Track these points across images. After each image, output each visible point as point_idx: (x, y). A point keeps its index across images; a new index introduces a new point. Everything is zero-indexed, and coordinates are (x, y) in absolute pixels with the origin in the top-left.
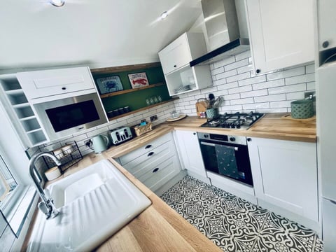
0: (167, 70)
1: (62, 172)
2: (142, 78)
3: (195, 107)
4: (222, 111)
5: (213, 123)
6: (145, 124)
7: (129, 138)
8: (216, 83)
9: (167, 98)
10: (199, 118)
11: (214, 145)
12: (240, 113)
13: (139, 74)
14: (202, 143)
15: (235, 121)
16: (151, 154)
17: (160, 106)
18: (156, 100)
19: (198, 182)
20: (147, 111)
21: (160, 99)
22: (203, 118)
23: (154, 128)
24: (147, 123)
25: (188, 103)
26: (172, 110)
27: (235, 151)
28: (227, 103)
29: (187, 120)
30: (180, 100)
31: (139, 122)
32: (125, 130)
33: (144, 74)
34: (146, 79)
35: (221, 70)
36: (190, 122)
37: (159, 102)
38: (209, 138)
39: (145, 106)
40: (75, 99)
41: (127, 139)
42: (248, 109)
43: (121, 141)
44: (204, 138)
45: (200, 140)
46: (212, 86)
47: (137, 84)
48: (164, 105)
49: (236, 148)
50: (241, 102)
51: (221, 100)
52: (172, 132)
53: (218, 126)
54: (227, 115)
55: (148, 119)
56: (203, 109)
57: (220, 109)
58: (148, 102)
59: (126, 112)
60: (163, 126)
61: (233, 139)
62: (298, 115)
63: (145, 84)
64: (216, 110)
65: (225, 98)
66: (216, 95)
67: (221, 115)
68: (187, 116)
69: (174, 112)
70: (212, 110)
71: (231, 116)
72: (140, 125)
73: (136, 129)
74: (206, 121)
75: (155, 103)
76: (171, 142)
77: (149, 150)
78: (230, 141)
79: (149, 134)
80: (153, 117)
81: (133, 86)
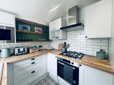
0: (51, 29)
2: (40, 30)
3: (58, 46)
4: (68, 50)
5: (65, 54)
6: (36, 48)
7: (25, 53)
8: (68, 39)
9: (48, 40)
10: (59, 50)
11: (63, 64)
12: (75, 52)
13: (39, 28)
14: (59, 62)
15: (73, 55)
16: (33, 63)
17: (44, 42)
18: (43, 39)
19: (53, 80)
21: (45, 39)
22: (60, 51)
23: (39, 51)
24: (37, 48)
25: (56, 44)
26: (49, 45)
27: (73, 69)
28: (70, 47)
29: (54, 50)
30: (53, 42)
31: (34, 46)
32: (24, 49)
33: (41, 29)
34: (42, 30)
35: (71, 34)
36: (55, 52)
37: (44, 40)
38: (62, 61)
39: (38, 41)
40: (5, 27)
41: (23, 53)
42: (79, 51)
43: (20, 53)
44: (60, 60)
45: (58, 61)
46: (66, 39)
48: (46, 42)
49: (74, 68)
50: (76, 48)
51: (69, 45)
52: (46, 54)
53: (66, 55)
54: (70, 52)
55: (38, 46)
56: (61, 47)
57: (67, 49)
58: (40, 39)
59: (28, 41)
60: (43, 51)
61: (73, 63)
62: (99, 58)
63: (41, 32)
64: (66, 49)
65: (70, 45)
66: (67, 43)
67: (68, 51)
68: (54, 49)
69: (50, 46)
70: (65, 48)
71: (72, 52)
72: (33, 48)
73: (30, 49)
74: (61, 52)
75: (43, 40)
76: (45, 59)
77: (33, 61)
78: (71, 64)
79: (36, 53)
80: (40, 46)
81: (35, 31)
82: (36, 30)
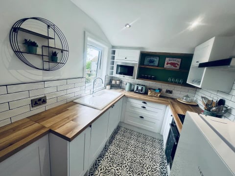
1: (111, 89)
2: (175, 62)
13: (174, 59)
16: (144, 108)
18: (177, 81)
20: (167, 85)
32: (142, 88)
33: (179, 60)
34: (179, 64)
39: (165, 81)
41: (141, 92)
43: (138, 92)
47: (169, 65)
52: (167, 106)
55: (164, 90)
58: (169, 80)
63: (176, 67)
68: (197, 105)
72: (155, 90)
73: (149, 90)
75: (175, 83)
77: (144, 105)
80: (169, 91)
81: (166, 66)
82: (167, 64)
